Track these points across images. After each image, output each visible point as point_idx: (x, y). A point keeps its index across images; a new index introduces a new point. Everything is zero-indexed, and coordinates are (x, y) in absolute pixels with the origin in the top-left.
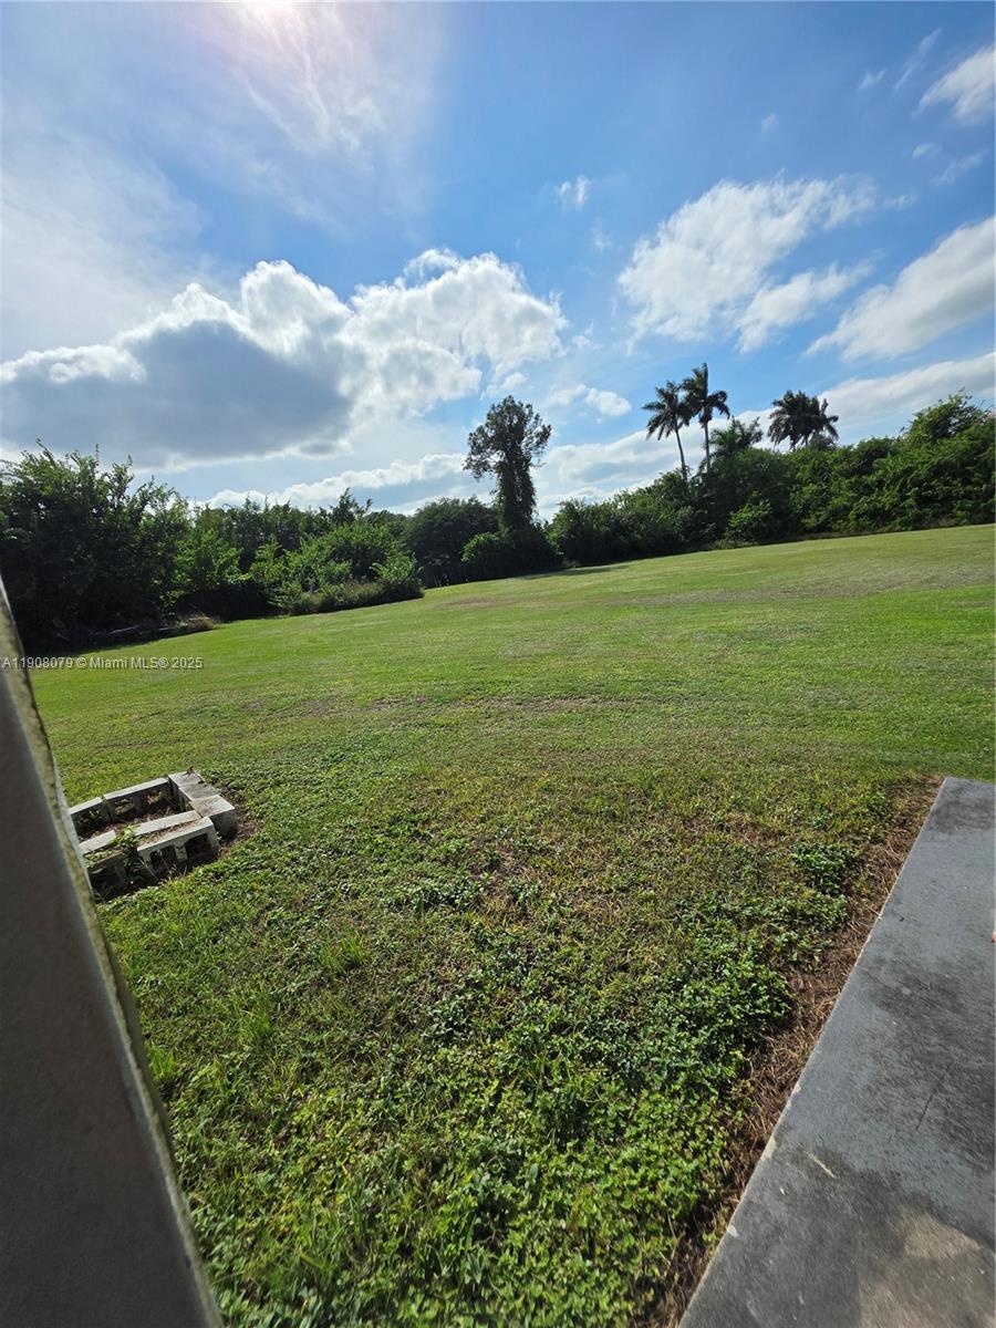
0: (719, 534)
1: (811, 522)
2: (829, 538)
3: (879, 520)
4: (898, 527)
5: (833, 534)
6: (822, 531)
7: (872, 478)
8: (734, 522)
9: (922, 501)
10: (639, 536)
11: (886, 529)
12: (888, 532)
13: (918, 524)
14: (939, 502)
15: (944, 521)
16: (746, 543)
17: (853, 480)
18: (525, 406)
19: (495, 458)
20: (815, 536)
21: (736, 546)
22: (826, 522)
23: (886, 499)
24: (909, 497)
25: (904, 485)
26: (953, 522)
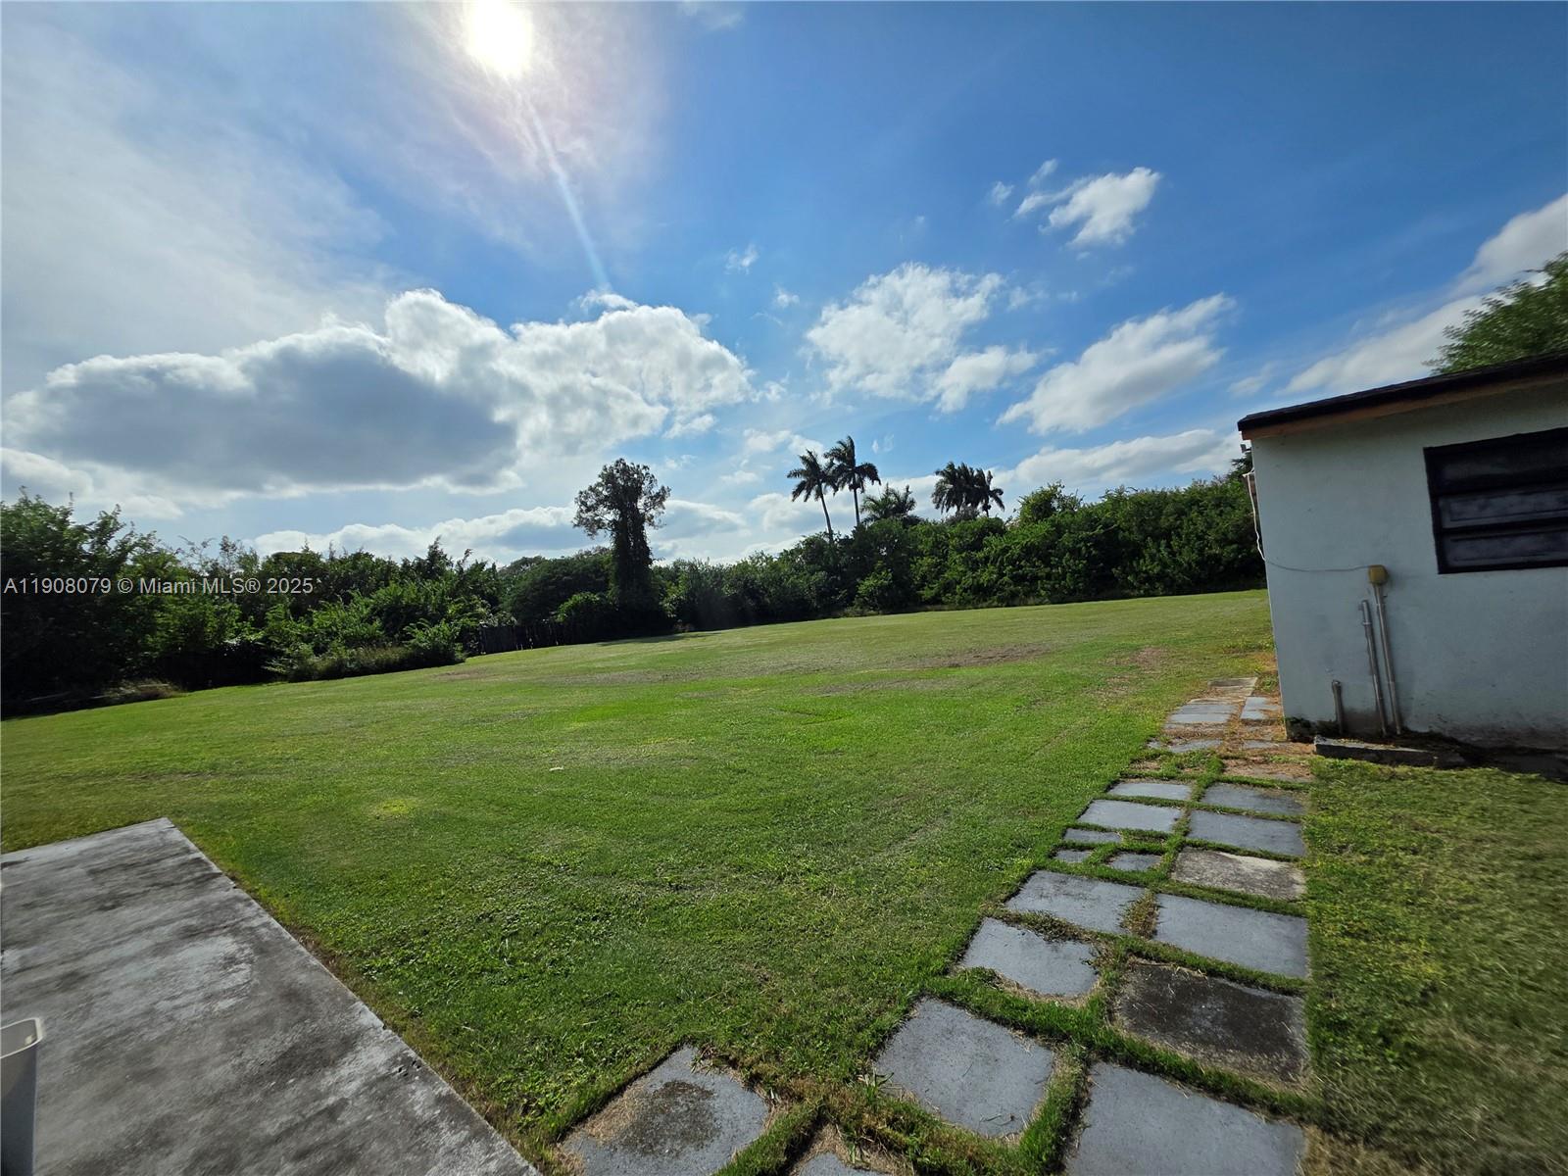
0: (849, 601)
1: (926, 594)
2: (940, 610)
3: (981, 595)
4: (995, 603)
5: (946, 607)
6: (935, 603)
7: (980, 555)
8: (862, 589)
9: (1018, 579)
10: (768, 600)
11: (985, 604)
12: (988, 607)
13: (1010, 601)
14: (1028, 580)
15: (1031, 600)
16: (872, 611)
17: (963, 555)
18: (641, 467)
19: (609, 516)
20: (929, 607)
21: (862, 615)
22: (938, 595)
23: (985, 577)
24: (1005, 575)
25: (1002, 563)
26: (1038, 600)
